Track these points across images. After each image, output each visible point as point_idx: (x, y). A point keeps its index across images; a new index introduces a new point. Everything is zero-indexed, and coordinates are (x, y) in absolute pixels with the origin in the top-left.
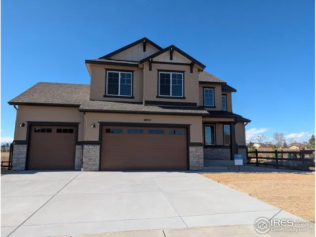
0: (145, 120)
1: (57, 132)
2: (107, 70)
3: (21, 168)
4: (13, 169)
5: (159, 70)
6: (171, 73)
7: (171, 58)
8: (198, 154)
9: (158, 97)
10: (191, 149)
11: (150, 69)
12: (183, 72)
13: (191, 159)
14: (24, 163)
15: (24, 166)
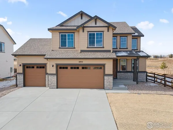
0: (79, 62)
1: (37, 68)
2: (60, 33)
3: (21, 86)
4: (18, 86)
5: (88, 32)
6: (96, 33)
7: (96, 24)
8: (109, 80)
9: (88, 48)
10: (106, 78)
11: (83, 32)
12: (103, 31)
13: (105, 83)
14: (23, 84)
15: (23, 85)
